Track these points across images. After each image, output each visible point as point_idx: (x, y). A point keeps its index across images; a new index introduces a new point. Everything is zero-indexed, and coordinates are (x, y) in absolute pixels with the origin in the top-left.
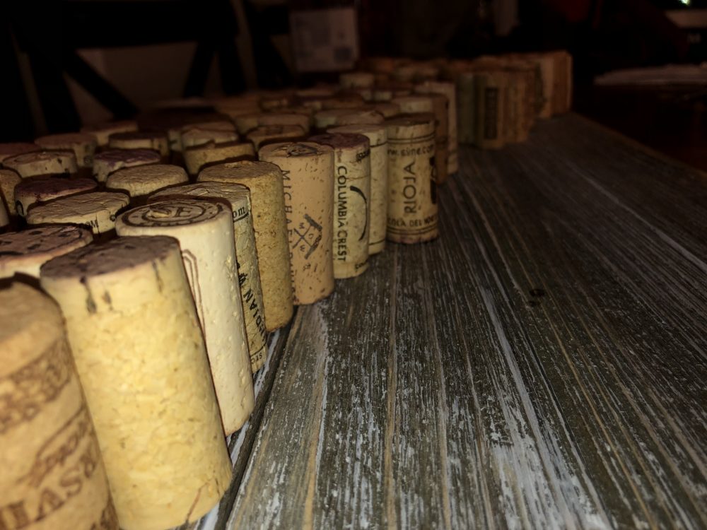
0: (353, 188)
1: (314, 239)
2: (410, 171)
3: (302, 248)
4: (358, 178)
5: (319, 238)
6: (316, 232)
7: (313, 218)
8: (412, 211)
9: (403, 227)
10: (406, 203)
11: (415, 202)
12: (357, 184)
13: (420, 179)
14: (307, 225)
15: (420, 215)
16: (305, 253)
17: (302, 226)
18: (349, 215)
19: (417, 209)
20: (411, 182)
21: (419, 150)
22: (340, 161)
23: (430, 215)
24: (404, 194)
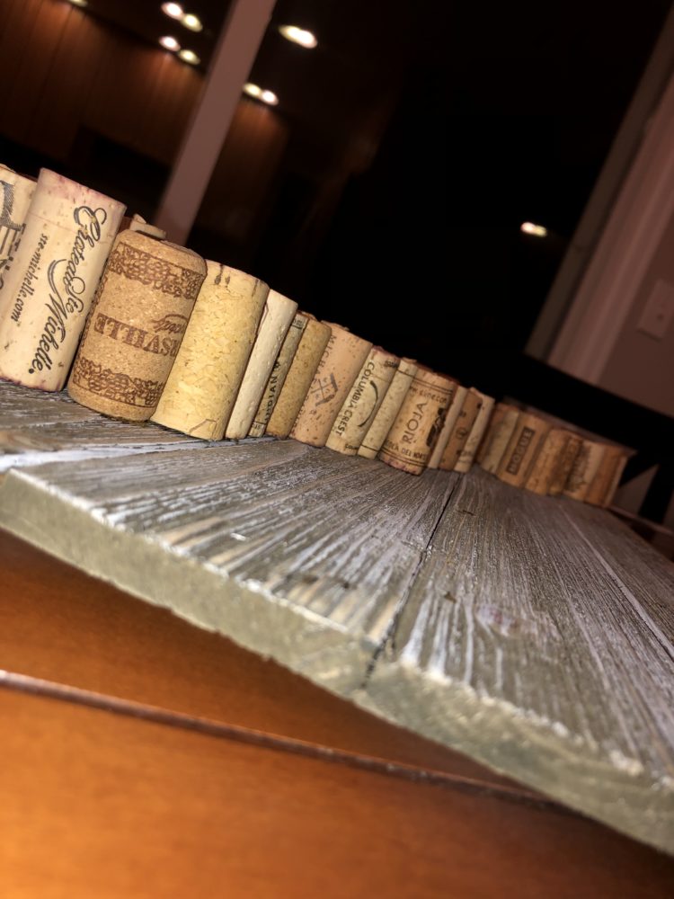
0: (372, 383)
1: (328, 395)
2: (420, 409)
3: (317, 396)
4: (379, 378)
5: (332, 397)
6: (332, 391)
7: (336, 379)
8: (408, 441)
9: (395, 451)
10: (406, 432)
11: (413, 435)
12: (377, 382)
13: (425, 419)
14: (329, 381)
15: (412, 448)
16: (318, 401)
17: (325, 380)
18: (360, 402)
19: (412, 441)
20: (417, 418)
21: (434, 396)
22: (372, 358)
23: (421, 452)
24: (408, 426)
